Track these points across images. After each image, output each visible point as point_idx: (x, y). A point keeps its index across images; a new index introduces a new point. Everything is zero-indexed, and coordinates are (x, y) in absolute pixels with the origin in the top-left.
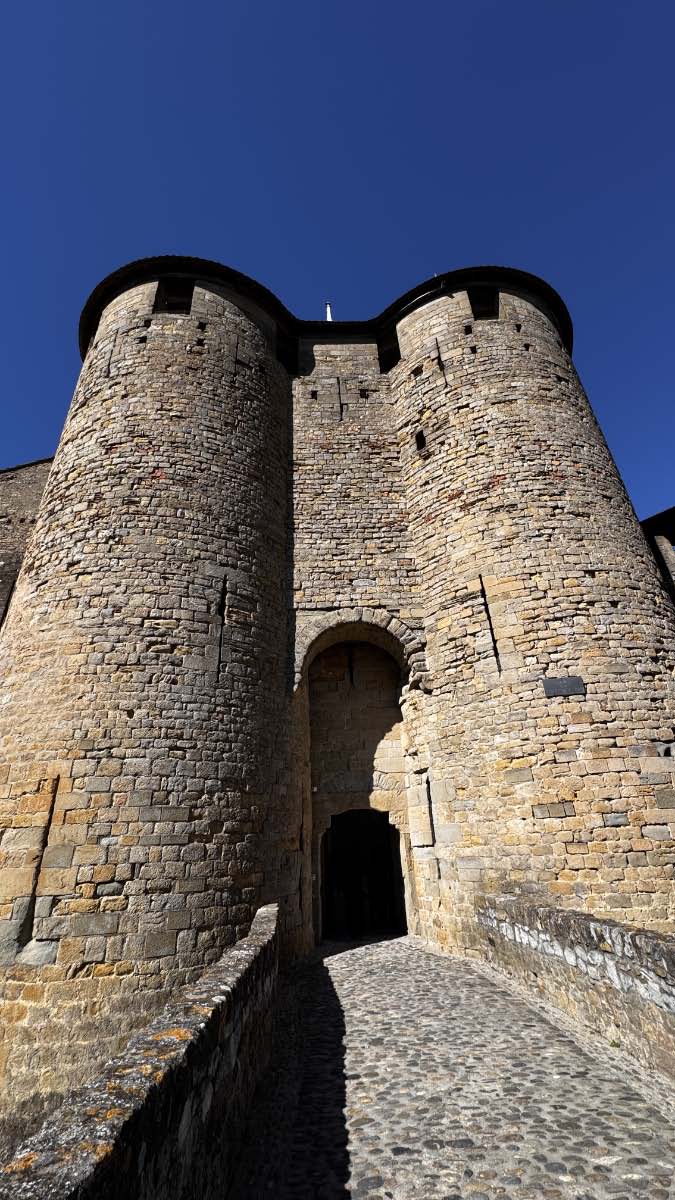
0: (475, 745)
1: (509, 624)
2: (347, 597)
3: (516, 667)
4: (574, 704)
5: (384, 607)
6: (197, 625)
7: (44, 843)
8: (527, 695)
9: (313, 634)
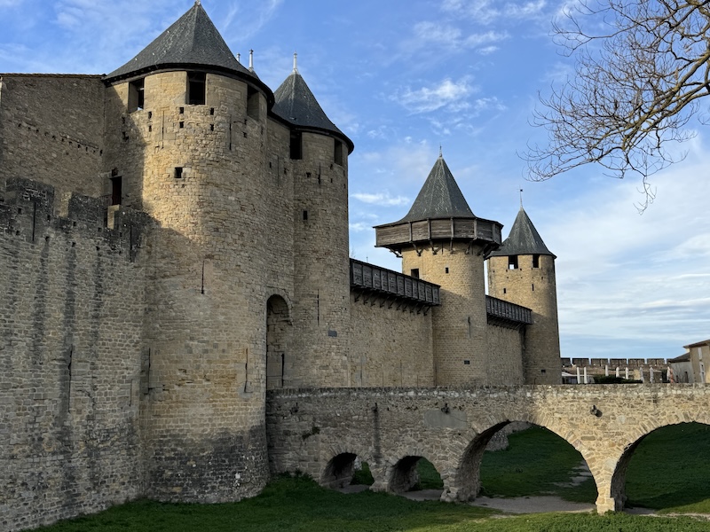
1: (323, 310)
2: (276, 283)
3: (323, 325)
4: (334, 339)
5: (285, 290)
7: (247, 368)
8: (324, 334)
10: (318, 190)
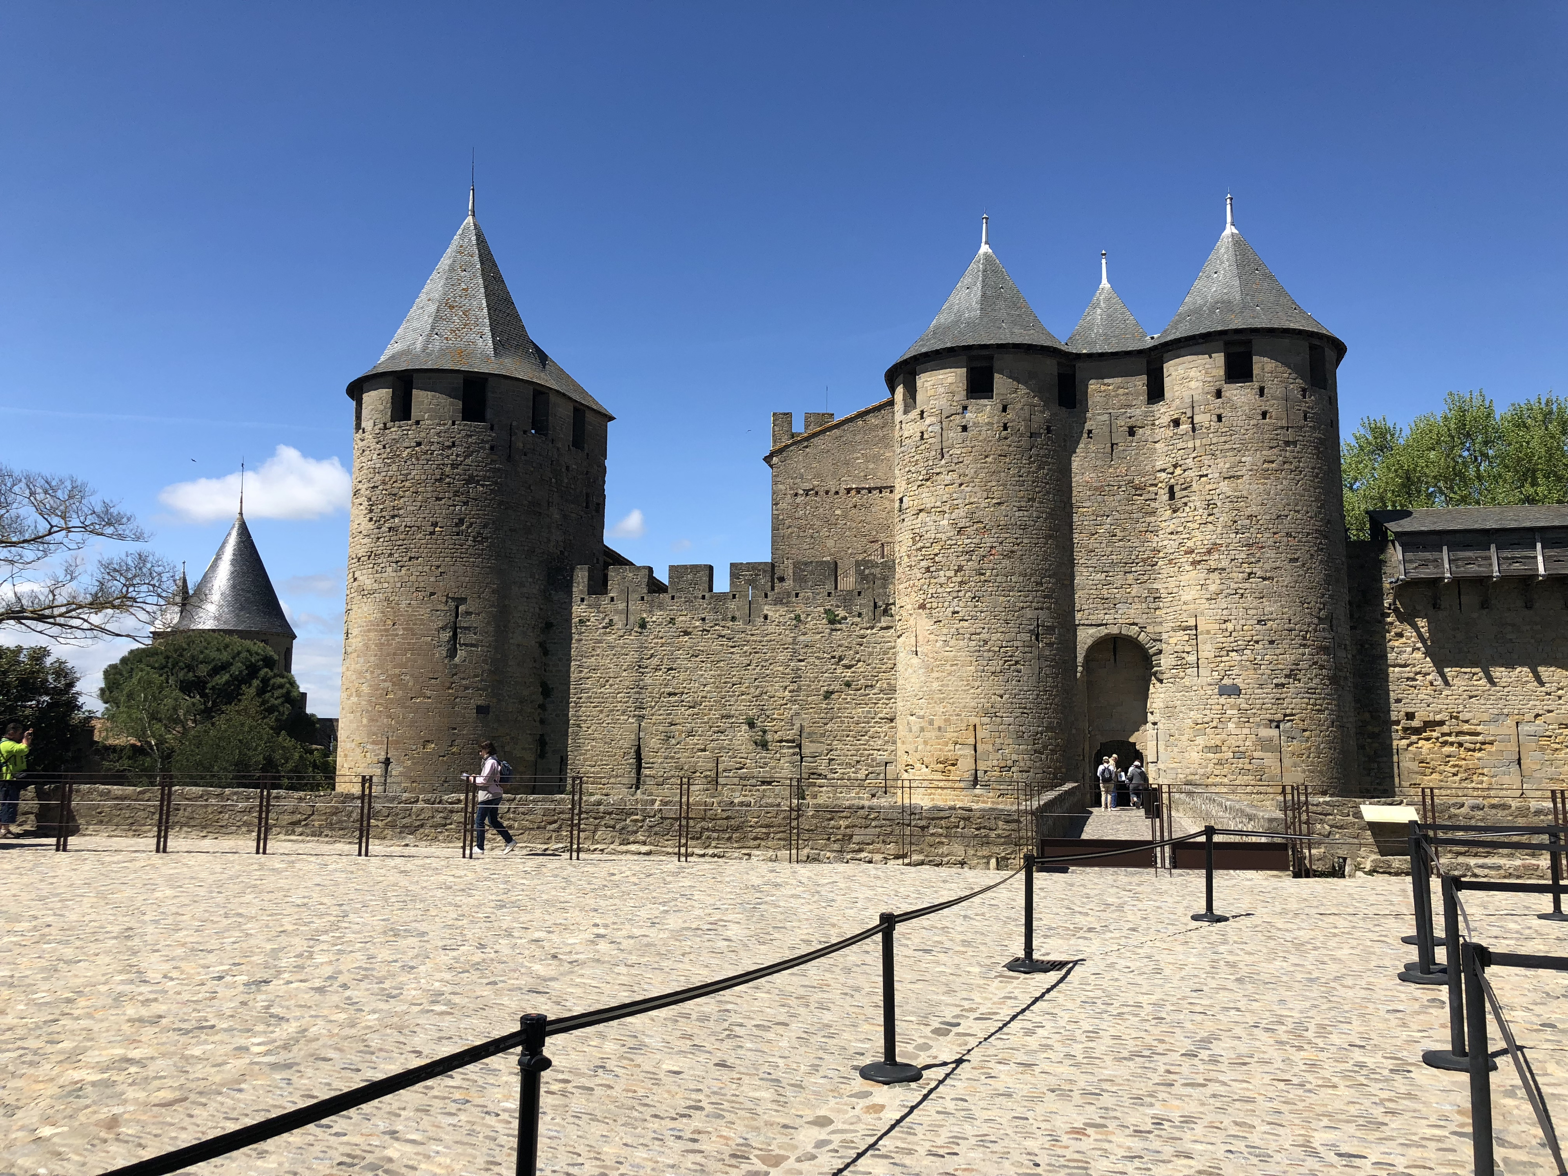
0: (1181, 715)
1: (1207, 651)
2: (1112, 617)
3: (1207, 676)
4: (1232, 700)
5: (1136, 624)
6: (1027, 649)
7: (976, 751)
8: (1210, 692)
9: (1090, 642)
10: (1190, 444)
